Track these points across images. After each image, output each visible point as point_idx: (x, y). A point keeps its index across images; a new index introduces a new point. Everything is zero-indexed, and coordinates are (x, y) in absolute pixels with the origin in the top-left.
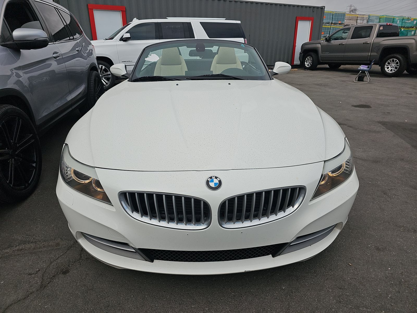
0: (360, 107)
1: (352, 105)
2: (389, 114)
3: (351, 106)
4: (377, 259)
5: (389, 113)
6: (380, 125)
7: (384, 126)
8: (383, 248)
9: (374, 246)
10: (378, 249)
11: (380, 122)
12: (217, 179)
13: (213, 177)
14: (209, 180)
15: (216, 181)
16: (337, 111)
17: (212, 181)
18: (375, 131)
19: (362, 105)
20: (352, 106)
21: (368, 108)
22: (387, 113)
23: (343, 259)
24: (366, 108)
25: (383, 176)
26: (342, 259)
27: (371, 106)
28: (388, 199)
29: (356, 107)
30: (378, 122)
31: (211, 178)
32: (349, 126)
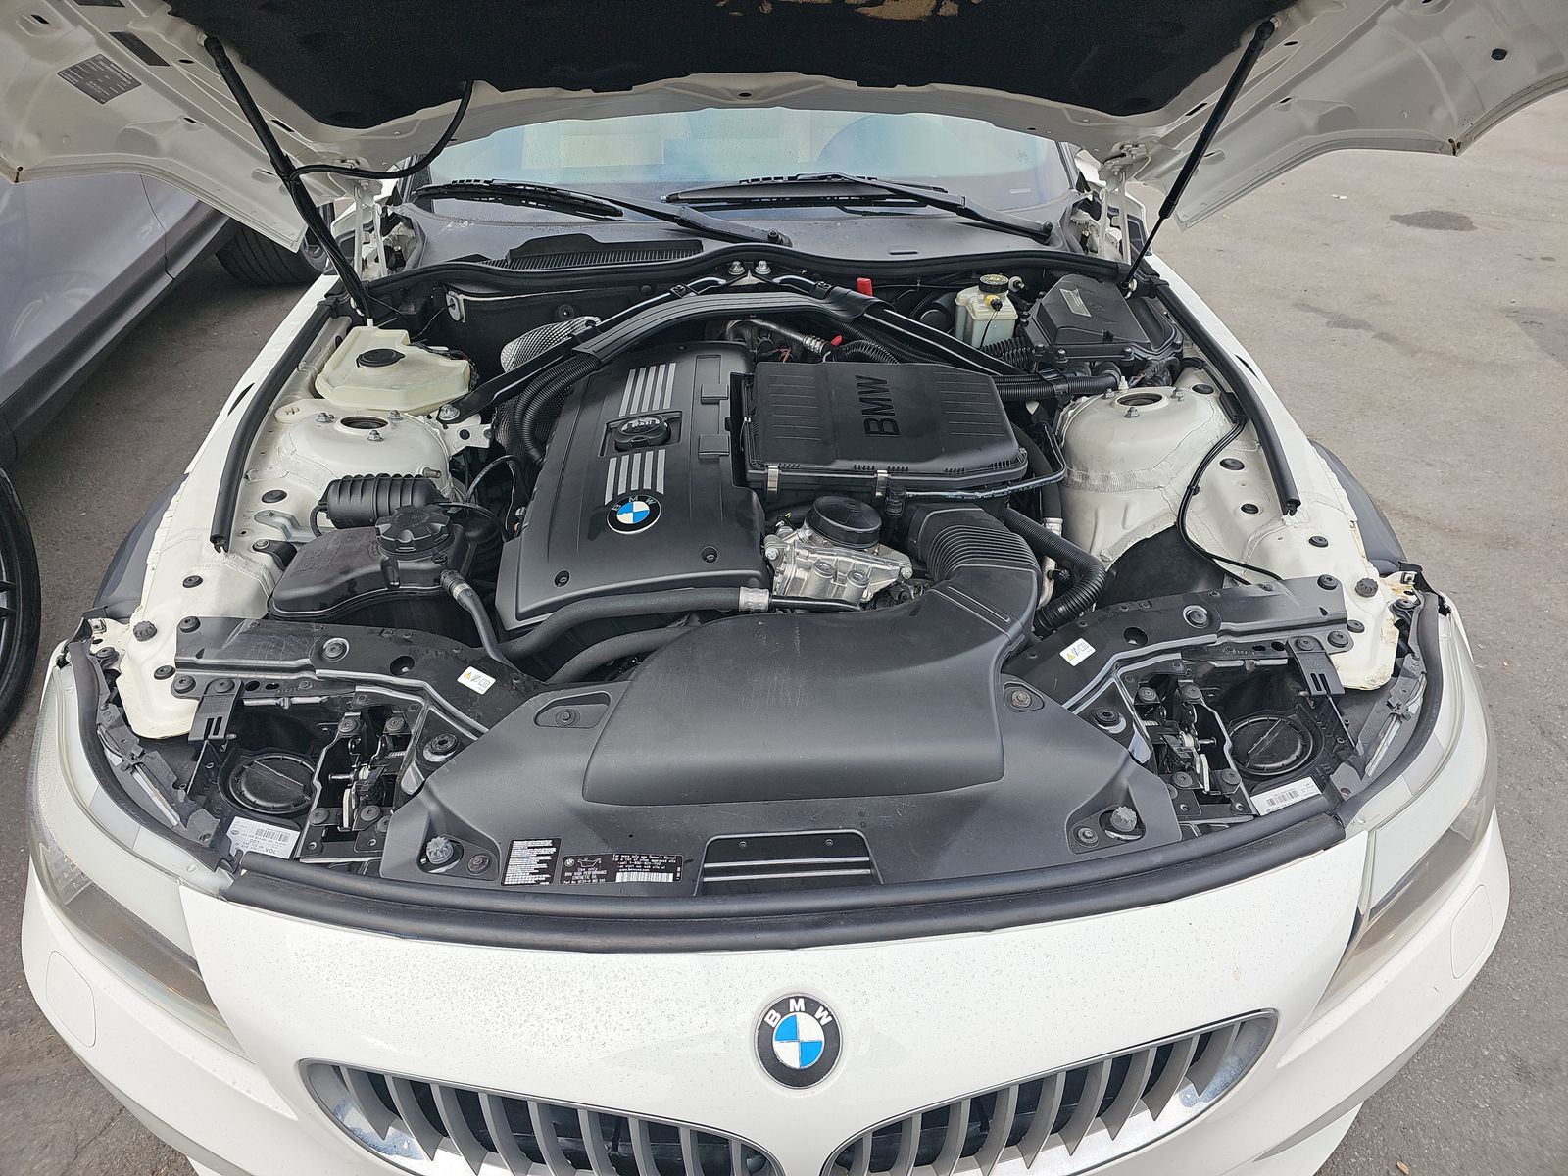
0: (1427, 226)
1: (1393, 213)
2: (1548, 263)
3: (1388, 220)
4: (1519, 1134)
5: (1549, 259)
6: (1514, 327)
7: (1530, 335)
8: (1544, 1068)
9: (1508, 1052)
10: (1523, 1072)
11: (1513, 313)
12: (818, 1016)
13: (792, 1001)
14: (770, 1022)
15: (810, 1030)
16: (1327, 245)
17: (790, 1033)
18: (1492, 363)
19: (1433, 212)
20: (1395, 218)
21: (1462, 229)
22: (1544, 259)
23: (1372, 1138)
24: (1451, 228)
25: (1532, 624)
26: (1367, 1135)
27: (1474, 218)
28: (1558, 768)
29: (1409, 224)
30: (1503, 310)
31: (781, 1007)
32: (1383, 336)
